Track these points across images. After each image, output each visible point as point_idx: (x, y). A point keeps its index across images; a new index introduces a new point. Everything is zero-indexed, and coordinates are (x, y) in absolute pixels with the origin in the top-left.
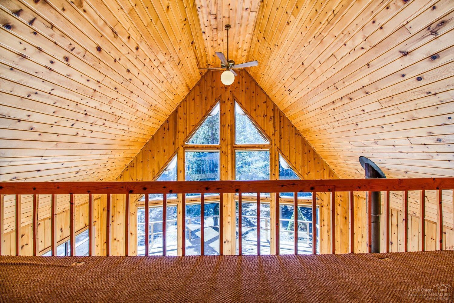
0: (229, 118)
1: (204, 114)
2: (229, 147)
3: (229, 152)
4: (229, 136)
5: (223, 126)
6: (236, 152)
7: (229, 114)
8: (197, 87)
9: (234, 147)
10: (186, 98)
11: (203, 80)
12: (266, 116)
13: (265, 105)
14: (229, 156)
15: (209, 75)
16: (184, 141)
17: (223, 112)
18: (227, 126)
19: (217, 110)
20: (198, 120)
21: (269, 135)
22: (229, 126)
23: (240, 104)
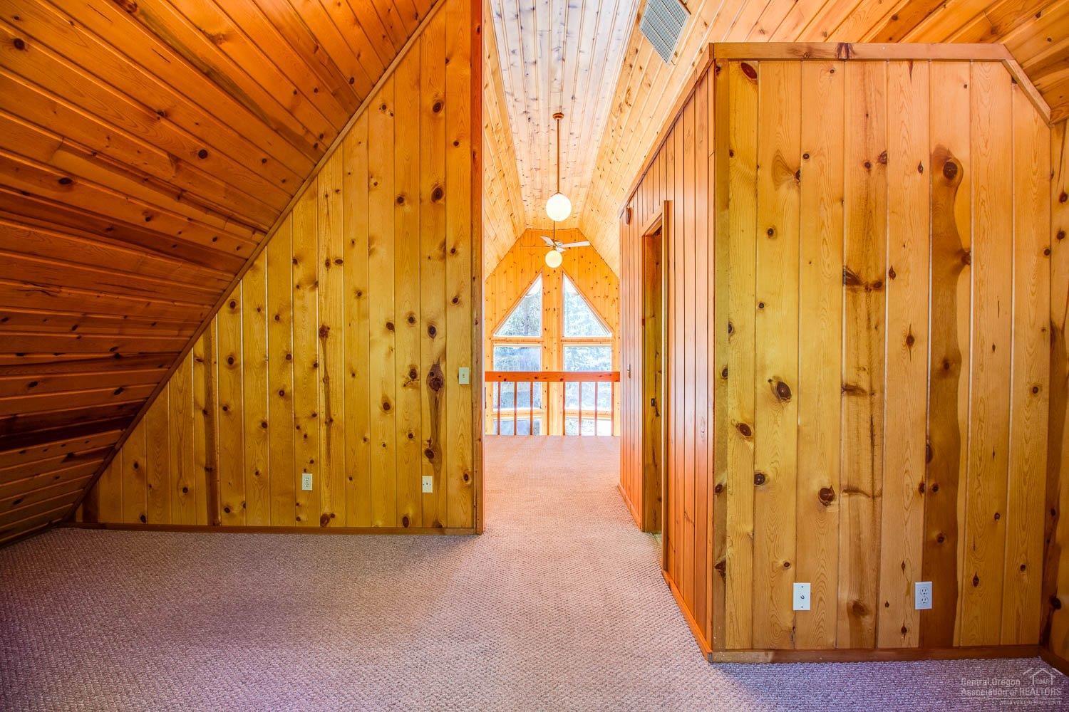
0: (555, 299)
1: (519, 293)
2: (555, 340)
3: (555, 347)
4: (555, 324)
5: (546, 310)
6: (566, 348)
7: (554, 293)
8: (511, 255)
9: (562, 341)
10: (495, 270)
11: (519, 244)
12: (607, 297)
13: (606, 282)
14: (555, 354)
15: (526, 238)
16: (492, 331)
17: (546, 292)
18: (552, 310)
19: (537, 288)
20: (511, 303)
21: (610, 323)
22: (555, 310)
23: (572, 279)
